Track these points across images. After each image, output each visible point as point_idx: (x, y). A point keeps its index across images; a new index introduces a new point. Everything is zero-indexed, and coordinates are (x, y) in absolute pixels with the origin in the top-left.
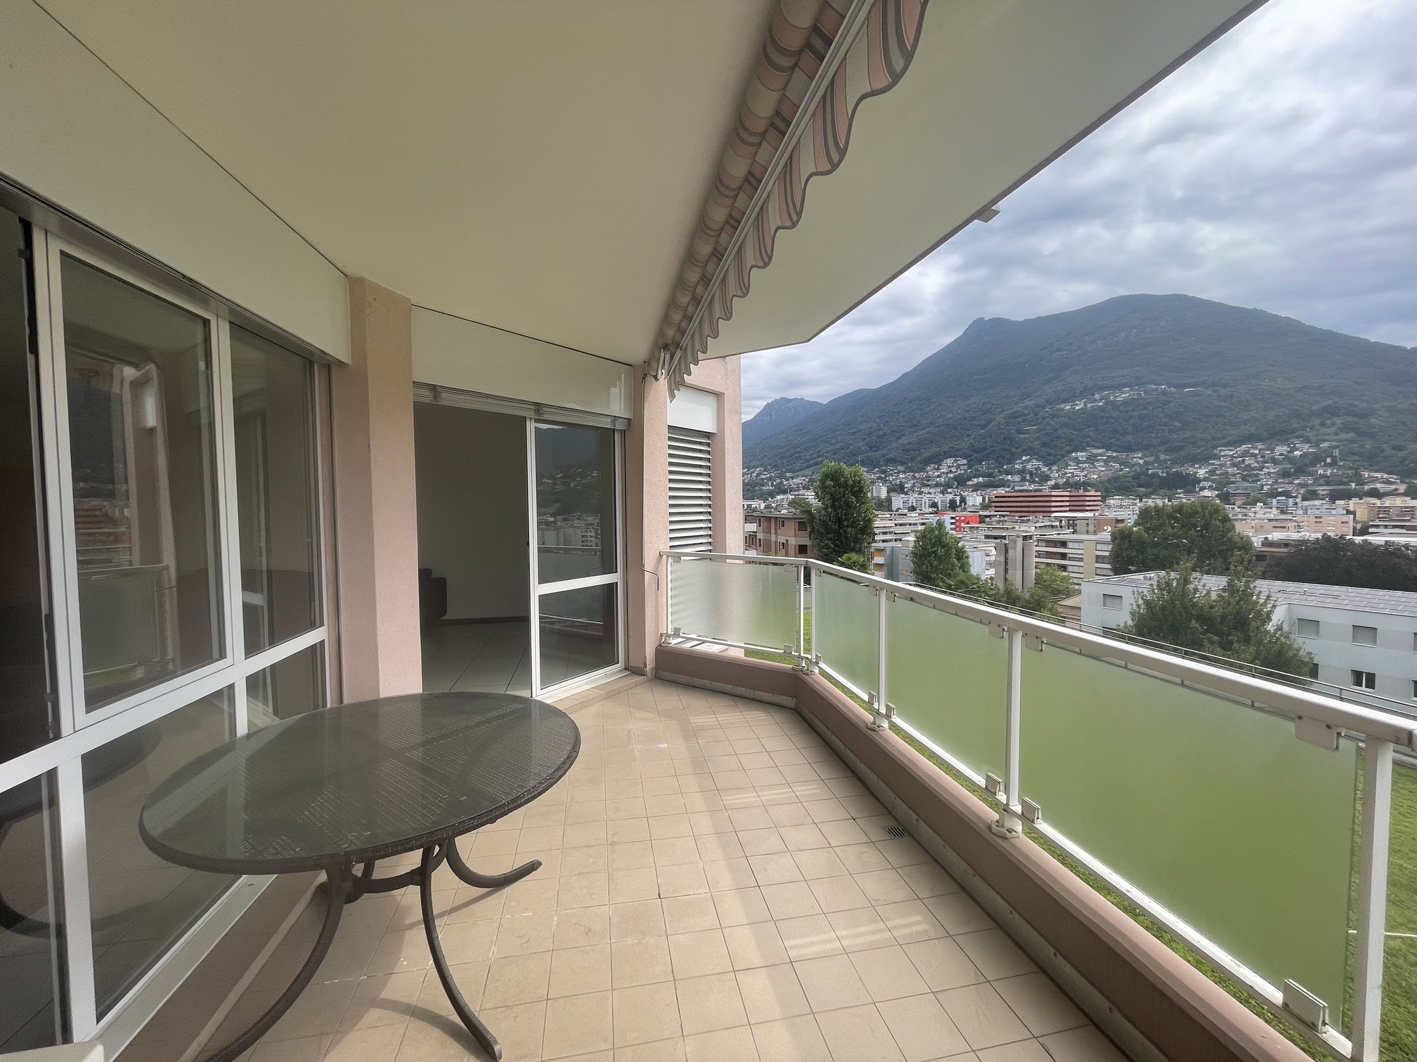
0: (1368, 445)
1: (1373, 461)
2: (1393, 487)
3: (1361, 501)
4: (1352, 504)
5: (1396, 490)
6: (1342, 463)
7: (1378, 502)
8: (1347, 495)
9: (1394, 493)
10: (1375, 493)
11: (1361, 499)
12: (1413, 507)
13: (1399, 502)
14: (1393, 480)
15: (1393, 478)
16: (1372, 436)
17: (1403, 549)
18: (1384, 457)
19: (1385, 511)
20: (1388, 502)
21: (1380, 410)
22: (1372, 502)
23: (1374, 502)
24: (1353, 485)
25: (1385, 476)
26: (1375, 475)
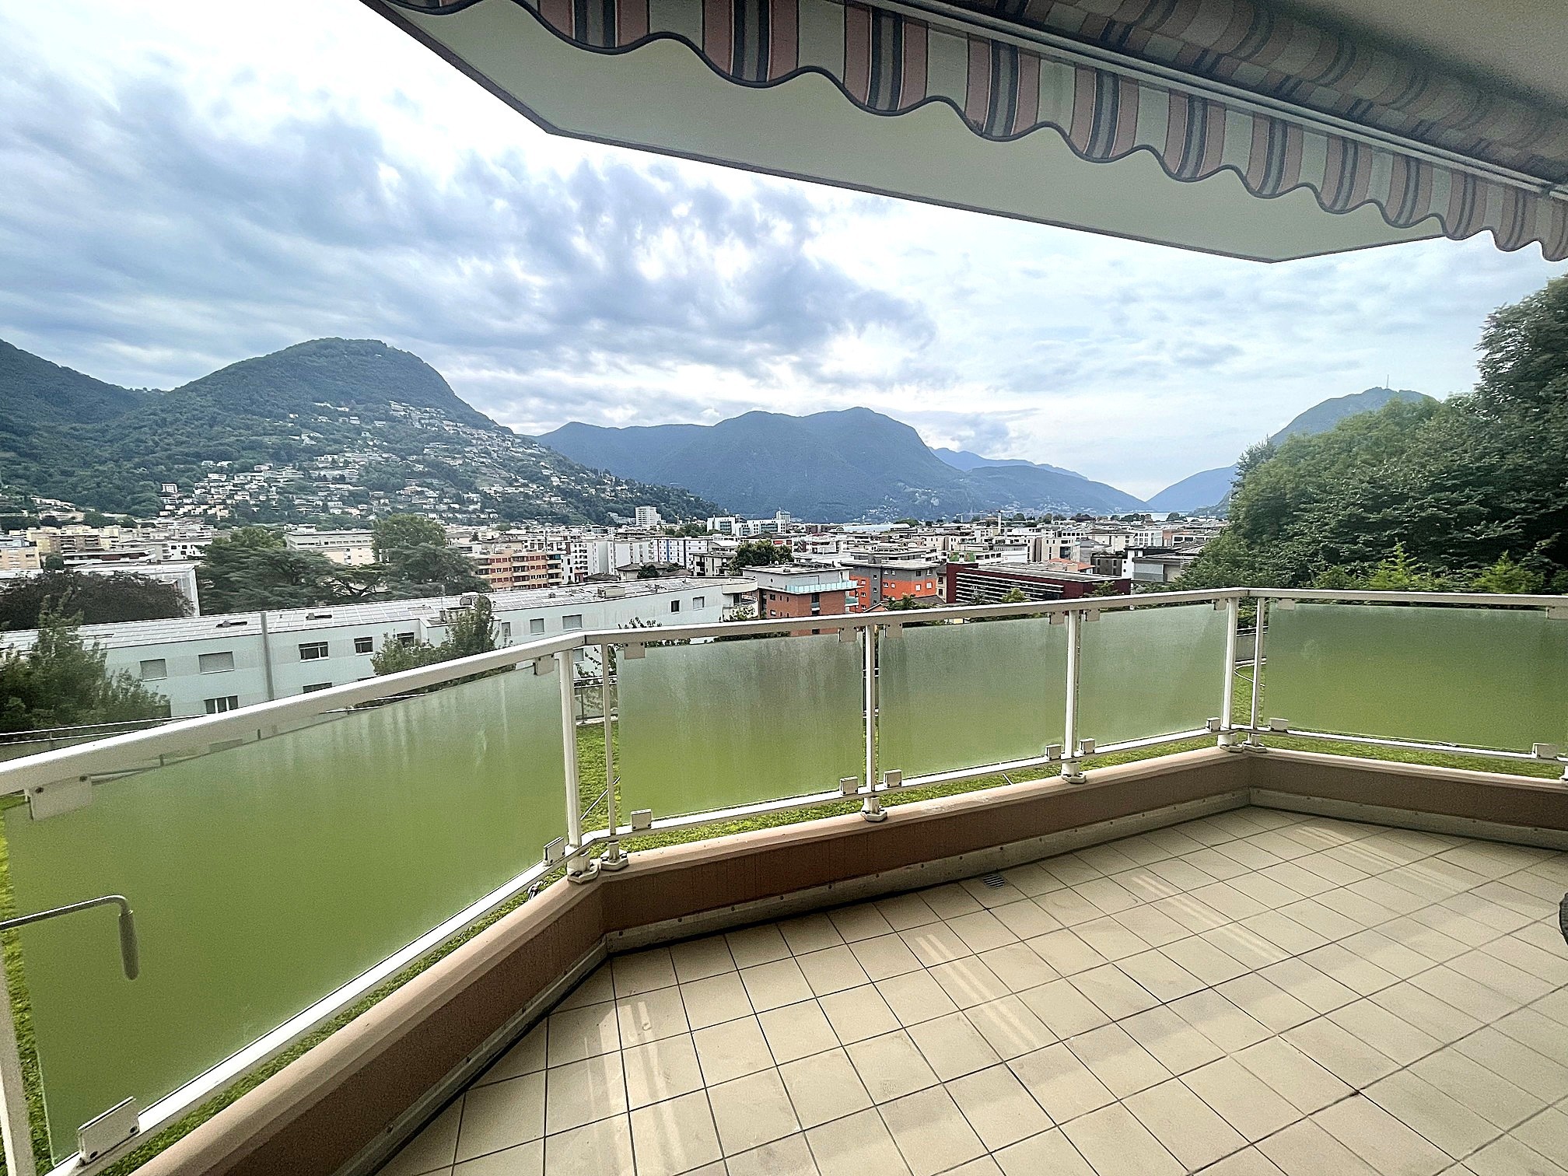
0: (34, 467)
1: (42, 484)
2: (70, 515)
3: (39, 531)
4: (30, 534)
5: (74, 518)
6: (7, 487)
7: (58, 532)
8: (23, 525)
9: (72, 522)
10: (51, 522)
11: (38, 528)
12: (96, 536)
13: (80, 530)
14: (68, 508)
15: (67, 505)
16: (35, 458)
17: (132, 578)
18: (53, 482)
19: (69, 541)
20: (69, 531)
21: (39, 429)
22: (51, 531)
23: (54, 531)
24: (25, 513)
25: (59, 503)
26: (48, 501)
